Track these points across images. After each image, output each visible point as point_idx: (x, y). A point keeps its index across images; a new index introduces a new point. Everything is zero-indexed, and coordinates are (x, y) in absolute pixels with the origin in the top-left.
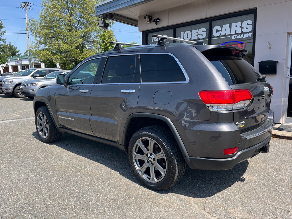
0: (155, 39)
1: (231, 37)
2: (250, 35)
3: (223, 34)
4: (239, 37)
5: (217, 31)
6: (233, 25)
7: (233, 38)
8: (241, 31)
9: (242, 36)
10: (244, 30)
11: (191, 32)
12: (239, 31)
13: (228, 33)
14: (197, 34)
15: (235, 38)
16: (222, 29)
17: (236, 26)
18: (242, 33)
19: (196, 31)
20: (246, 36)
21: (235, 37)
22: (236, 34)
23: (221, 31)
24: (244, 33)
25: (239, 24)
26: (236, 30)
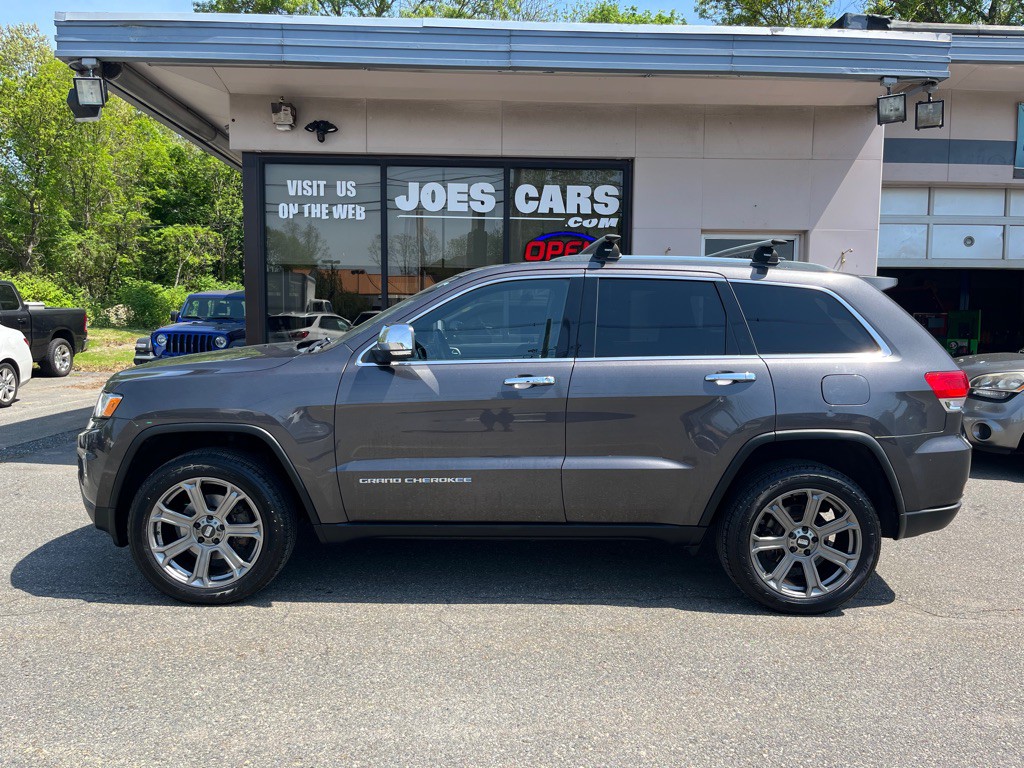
0: (303, 189)
1: (566, 222)
2: (614, 222)
3: (544, 209)
4: (586, 224)
5: (528, 198)
6: (572, 190)
7: (571, 223)
8: (593, 210)
9: (594, 221)
10: (599, 209)
11: (445, 187)
12: (586, 209)
13: (559, 209)
14: (465, 197)
15: (578, 225)
16: (540, 194)
17: (579, 195)
18: (595, 215)
19: (463, 187)
20: (604, 223)
21: (576, 222)
22: (579, 214)
23: (538, 199)
24: (599, 216)
25: (586, 190)
26: (578, 205)
